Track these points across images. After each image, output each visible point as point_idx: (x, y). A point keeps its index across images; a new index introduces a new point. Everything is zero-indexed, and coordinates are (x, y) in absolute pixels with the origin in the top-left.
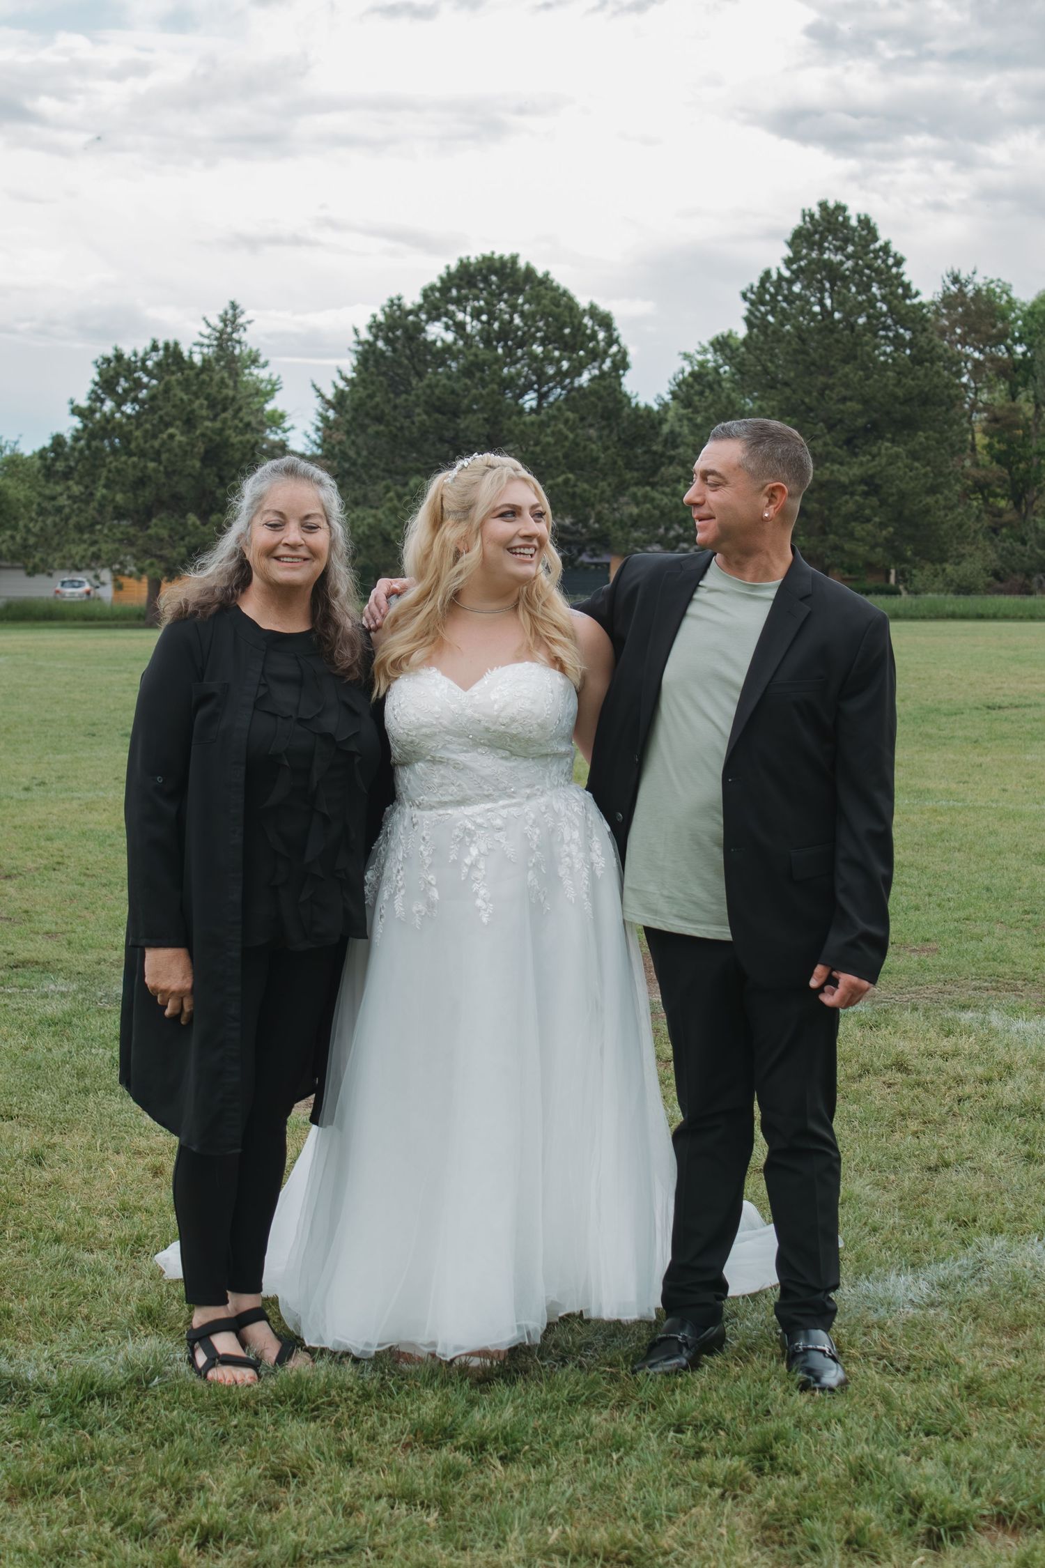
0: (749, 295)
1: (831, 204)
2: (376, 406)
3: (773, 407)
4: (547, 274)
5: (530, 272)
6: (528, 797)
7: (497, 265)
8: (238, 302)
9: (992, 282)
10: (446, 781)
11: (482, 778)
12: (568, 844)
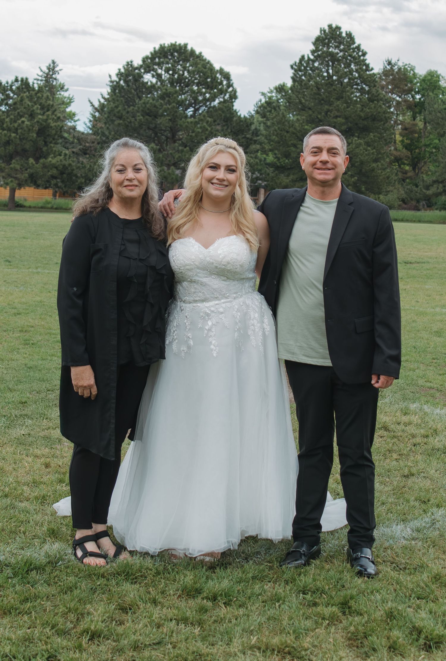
0: (294, 66)
1: (334, 26)
2: (119, 112)
3: (304, 119)
4: (201, 53)
5: (193, 52)
6: (235, 298)
7: (178, 48)
8: (55, 61)
9: (406, 65)
10: (197, 291)
11: (214, 289)
12: (253, 320)
